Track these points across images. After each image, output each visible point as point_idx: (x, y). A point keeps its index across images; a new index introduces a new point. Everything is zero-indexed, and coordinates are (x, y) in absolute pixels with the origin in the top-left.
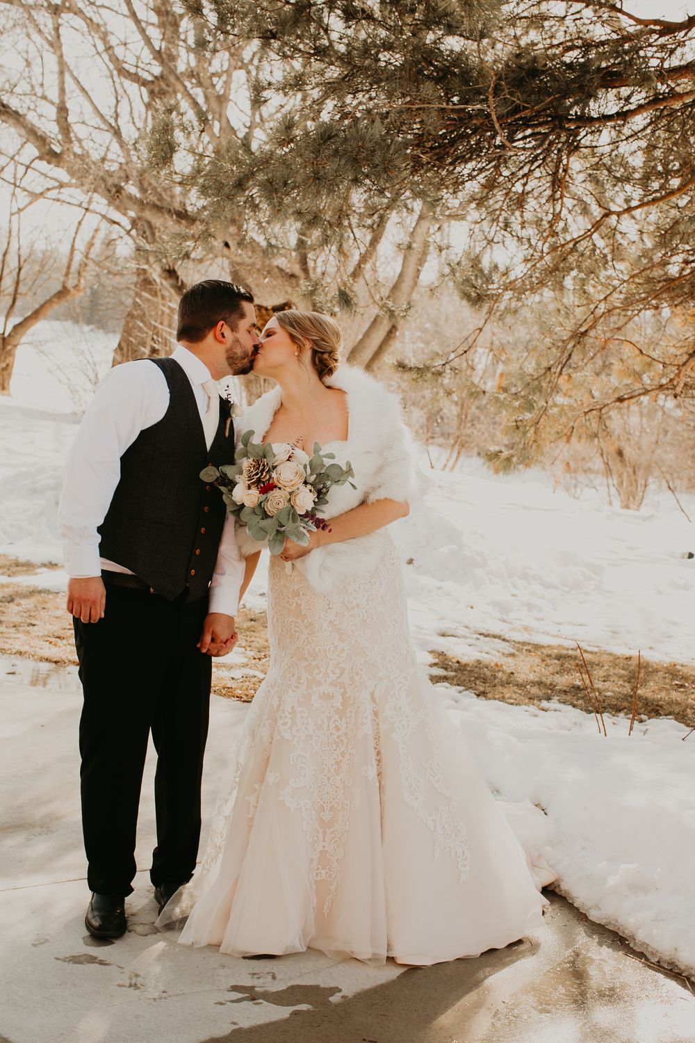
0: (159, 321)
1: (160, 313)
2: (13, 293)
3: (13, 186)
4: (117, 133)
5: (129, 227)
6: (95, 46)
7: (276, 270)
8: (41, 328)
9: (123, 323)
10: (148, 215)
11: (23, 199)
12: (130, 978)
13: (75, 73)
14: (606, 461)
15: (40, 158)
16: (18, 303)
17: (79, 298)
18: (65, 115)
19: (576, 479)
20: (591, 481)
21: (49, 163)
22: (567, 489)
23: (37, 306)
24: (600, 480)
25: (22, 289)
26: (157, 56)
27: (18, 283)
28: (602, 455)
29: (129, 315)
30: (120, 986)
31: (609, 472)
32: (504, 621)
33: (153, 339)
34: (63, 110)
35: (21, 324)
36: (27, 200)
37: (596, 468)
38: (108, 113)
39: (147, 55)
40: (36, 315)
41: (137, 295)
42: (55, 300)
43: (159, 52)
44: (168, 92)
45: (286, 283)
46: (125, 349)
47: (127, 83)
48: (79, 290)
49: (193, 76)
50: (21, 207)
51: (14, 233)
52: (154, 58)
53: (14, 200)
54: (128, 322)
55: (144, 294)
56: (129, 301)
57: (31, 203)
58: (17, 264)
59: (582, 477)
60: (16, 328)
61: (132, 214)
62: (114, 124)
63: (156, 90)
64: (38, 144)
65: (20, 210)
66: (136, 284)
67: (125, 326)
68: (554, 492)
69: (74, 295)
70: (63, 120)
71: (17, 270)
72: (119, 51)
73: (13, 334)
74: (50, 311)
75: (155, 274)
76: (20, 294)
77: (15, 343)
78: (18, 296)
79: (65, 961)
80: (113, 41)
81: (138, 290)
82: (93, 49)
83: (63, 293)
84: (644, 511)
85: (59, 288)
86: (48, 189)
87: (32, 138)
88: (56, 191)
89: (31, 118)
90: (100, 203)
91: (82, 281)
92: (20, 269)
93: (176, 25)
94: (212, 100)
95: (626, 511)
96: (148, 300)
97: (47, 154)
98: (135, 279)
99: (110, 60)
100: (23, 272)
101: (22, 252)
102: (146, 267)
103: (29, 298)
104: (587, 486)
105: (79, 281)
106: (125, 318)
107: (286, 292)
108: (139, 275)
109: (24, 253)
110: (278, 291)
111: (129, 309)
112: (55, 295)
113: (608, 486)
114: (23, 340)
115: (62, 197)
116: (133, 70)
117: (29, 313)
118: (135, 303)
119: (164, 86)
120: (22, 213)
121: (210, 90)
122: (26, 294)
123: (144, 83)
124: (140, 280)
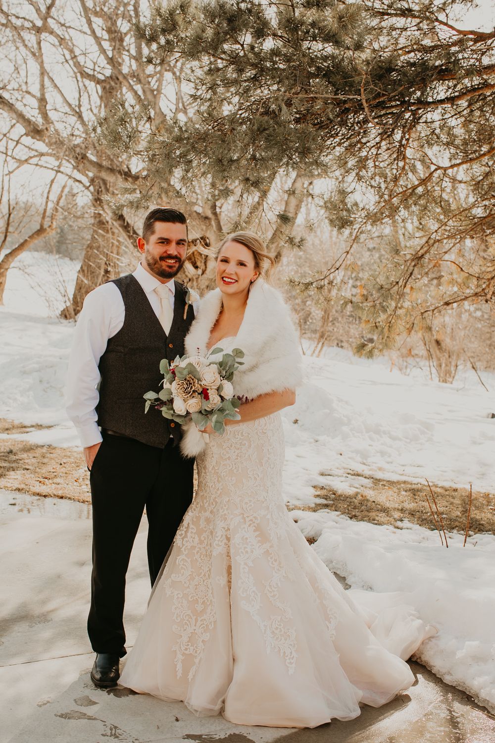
0: (110, 251)
1: (111, 245)
2: (5, 231)
3: (5, 155)
4: (80, 117)
5: (88, 184)
6: (64, 55)
7: (195, 214)
8: (25, 256)
9: (84, 252)
10: (104, 175)
11: (12, 164)
12: (111, 729)
13: (51, 75)
14: (428, 349)
15: (27, 134)
16: (8, 239)
17: (52, 235)
18: (45, 104)
19: (407, 362)
20: (417, 363)
21: (33, 138)
22: (401, 370)
23: (22, 241)
24: (424, 363)
25: (11, 229)
26: (110, 62)
27: (8, 224)
28: (425, 345)
29: (88, 247)
30: (103, 735)
31: (430, 356)
32: (364, 464)
33: (106, 263)
34: (43, 101)
35: (10, 253)
36: (16, 165)
37: (421, 354)
38: (74, 103)
39: (103, 61)
40: (22, 246)
41: (95, 231)
42: (35, 236)
43: (111, 59)
44: (116, 88)
45: (202, 223)
46: (86, 272)
47: (87, 82)
48: (52, 229)
49: (134, 76)
50: (11, 170)
51: (6, 188)
52: (108, 63)
53: (6, 165)
54: (88, 252)
55: (100, 231)
56: (89, 237)
57: (18, 167)
58: (7, 211)
59: (410, 360)
60: (7, 256)
61: (91, 174)
62: (78, 110)
63: (108, 87)
64: (25, 124)
65: (10, 173)
66: (93, 225)
67: (85, 254)
68: (391, 371)
69: (48, 233)
70: (44, 107)
71: (8, 215)
72: (81, 59)
73: (5, 260)
74: (32, 245)
75: (108, 216)
76: (10, 232)
77: (7, 267)
78: (8, 234)
79: (62, 717)
80: (77, 52)
81: (95, 228)
82: (63, 57)
83: (41, 231)
84: (457, 384)
85: (38, 227)
86: (31, 158)
87: (21, 120)
88: (37, 159)
89: (19, 106)
90: (68, 167)
91: (54, 223)
92: (10, 215)
93: (121, 40)
94: (148, 93)
95: (444, 385)
96: (103, 236)
97: (32, 132)
98: (92, 221)
99: (75, 66)
100: (12, 216)
101: (11, 202)
102: (101, 212)
103: (16, 235)
104: (414, 366)
105: (52, 223)
106: (86, 249)
107: (202, 230)
108: (95, 218)
109: (12, 203)
110: (196, 228)
111: (89, 242)
112: (36, 232)
113: (430, 367)
114: (12, 265)
115: (40, 163)
116: (91, 73)
117: (17, 246)
118: (93, 238)
119: (113, 84)
120: (11, 175)
121: (147, 86)
122: (14, 232)
123: (99, 82)
124: (96, 222)
